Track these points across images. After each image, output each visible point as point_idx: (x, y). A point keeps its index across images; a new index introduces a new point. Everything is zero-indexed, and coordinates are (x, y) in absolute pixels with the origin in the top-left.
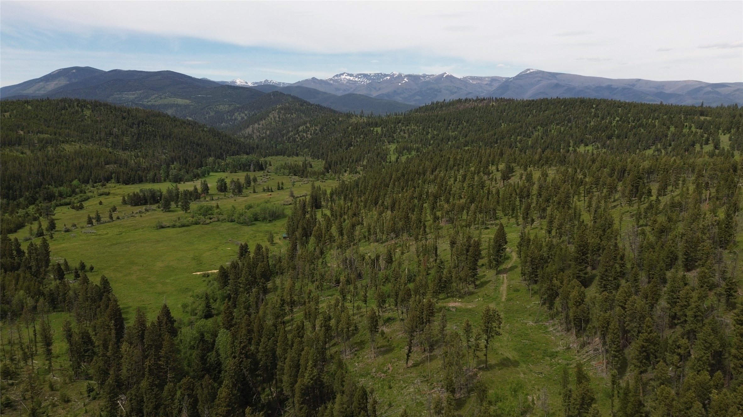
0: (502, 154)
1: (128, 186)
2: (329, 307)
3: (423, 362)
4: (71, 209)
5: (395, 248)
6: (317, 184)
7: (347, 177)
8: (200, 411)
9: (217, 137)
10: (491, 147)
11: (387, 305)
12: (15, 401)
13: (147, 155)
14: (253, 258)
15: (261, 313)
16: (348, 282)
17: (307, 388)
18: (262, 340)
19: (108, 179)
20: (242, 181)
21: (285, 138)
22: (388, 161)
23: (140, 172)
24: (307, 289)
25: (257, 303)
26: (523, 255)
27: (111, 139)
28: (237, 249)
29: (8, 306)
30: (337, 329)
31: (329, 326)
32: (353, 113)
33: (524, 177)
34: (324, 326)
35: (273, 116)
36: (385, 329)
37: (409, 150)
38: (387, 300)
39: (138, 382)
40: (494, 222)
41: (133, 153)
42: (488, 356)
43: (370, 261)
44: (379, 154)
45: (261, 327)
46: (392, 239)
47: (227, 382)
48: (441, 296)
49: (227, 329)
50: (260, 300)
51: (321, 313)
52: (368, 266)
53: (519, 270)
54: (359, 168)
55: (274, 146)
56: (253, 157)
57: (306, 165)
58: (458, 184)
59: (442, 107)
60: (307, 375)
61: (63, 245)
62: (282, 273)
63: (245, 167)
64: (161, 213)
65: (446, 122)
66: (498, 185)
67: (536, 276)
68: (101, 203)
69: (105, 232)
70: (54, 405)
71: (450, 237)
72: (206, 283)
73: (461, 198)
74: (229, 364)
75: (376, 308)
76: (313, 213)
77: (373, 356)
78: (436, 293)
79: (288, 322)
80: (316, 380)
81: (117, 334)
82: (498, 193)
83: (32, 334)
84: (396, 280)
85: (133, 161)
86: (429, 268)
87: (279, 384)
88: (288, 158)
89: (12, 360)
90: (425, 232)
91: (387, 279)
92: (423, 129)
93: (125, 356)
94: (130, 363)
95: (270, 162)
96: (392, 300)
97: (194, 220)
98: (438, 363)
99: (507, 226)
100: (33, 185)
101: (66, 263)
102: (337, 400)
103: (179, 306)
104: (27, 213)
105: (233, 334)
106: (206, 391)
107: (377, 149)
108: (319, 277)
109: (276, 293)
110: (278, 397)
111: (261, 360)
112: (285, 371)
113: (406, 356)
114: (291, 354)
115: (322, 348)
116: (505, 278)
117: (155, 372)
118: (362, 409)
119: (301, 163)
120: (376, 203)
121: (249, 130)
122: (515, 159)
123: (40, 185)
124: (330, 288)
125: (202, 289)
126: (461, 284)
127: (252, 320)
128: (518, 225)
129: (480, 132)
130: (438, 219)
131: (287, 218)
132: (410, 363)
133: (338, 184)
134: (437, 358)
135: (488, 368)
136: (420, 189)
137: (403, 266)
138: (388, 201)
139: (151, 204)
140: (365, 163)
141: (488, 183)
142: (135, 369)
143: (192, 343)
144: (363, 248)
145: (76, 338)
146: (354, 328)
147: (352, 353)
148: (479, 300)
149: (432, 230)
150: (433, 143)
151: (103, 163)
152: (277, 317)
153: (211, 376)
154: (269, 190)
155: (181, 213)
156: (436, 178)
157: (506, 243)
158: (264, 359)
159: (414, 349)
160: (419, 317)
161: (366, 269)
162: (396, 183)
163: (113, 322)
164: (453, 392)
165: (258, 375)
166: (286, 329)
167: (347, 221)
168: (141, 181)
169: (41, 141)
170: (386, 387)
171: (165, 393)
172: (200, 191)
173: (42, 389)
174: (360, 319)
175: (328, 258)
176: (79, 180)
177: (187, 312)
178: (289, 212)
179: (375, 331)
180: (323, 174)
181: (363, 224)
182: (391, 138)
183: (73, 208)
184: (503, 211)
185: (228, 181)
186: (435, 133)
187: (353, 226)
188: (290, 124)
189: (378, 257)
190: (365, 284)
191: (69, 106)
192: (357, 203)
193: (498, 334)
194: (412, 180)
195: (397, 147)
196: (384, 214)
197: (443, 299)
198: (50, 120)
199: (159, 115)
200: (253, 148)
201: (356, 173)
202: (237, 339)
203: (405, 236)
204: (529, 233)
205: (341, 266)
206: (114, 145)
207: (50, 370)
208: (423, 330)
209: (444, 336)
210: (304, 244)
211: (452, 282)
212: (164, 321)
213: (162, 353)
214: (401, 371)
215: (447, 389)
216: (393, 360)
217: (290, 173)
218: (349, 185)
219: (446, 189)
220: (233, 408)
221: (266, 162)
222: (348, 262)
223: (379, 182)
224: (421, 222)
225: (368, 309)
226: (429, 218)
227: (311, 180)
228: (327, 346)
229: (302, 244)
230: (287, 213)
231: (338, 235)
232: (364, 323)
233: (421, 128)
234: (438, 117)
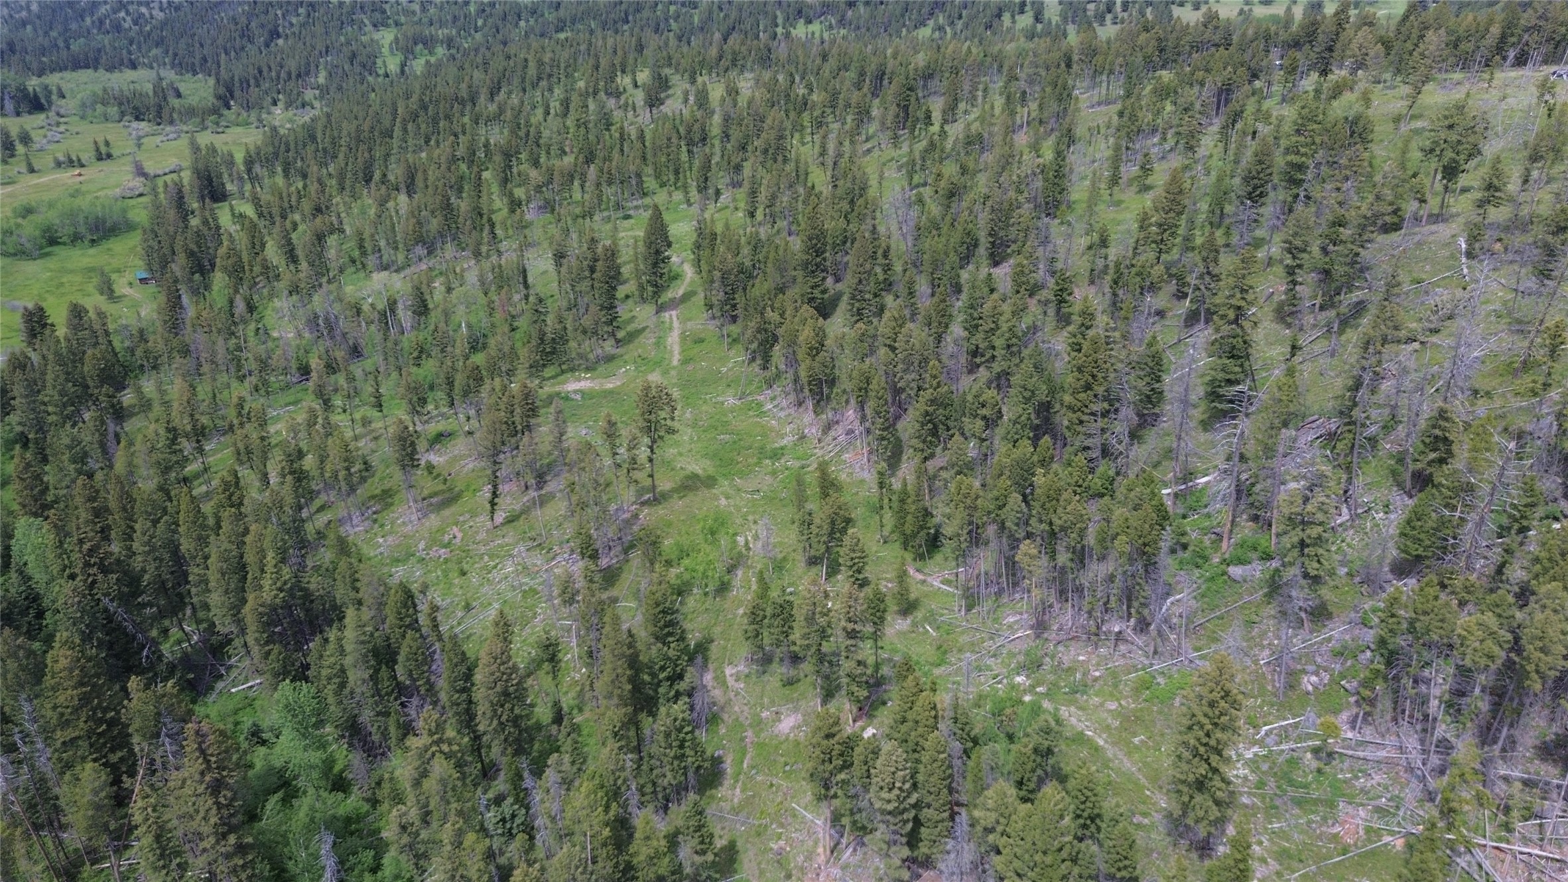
0: (640, 48)
2: (294, 430)
5: (431, 280)
6: (205, 139)
10: (617, 32)
11: (430, 407)
14: (68, 340)
15: (120, 466)
16: (331, 368)
17: (274, 609)
18: (137, 526)
21: (88, 20)
22: (381, 72)
24: (229, 397)
25: (103, 446)
26: (704, 267)
28: (17, 320)
30: (322, 474)
31: (302, 472)
33: (692, 98)
34: (290, 473)
36: (435, 458)
37: (429, 43)
38: (430, 395)
40: (640, 202)
42: (656, 476)
43: (376, 316)
44: (354, 56)
45: (127, 500)
46: (420, 260)
47: (65, 634)
48: (549, 372)
49: (36, 515)
50: (111, 436)
51: (277, 445)
52: (373, 328)
53: (699, 299)
55: (61, 44)
57: (162, 92)
58: (554, 123)
62: (155, 367)
66: (640, 119)
67: (734, 306)
71: (551, 243)
73: (565, 153)
74: (61, 594)
75: (406, 418)
76: (207, 213)
77: (414, 517)
78: (535, 368)
79: (197, 476)
80: (291, 589)
84: (443, 351)
86: (513, 317)
87: (201, 614)
88: (108, 75)
90: (494, 238)
91: (422, 352)
95: (59, 89)
96: (441, 394)
98: (559, 507)
99: (667, 209)
102: (347, 621)
105: (55, 526)
107: (348, 43)
108: (254, 365)
109: (151, 415)
110: (204, 641)
112: (212, 584)
113: (488, 506)
114: (218, 546)
115: (294, 521)
116: (675, 318)
118: (407, 627)
119: (149, 88)
120: (368, 180)
122: (670, 58)
124: (288, 386)
126: (587, 342)
127: (98, 484)
128: (689, 204)
130: (520, 204)
131: (139, 231)
132: (500, 517)
133: (260, 137)
134: (554, 497)
135: (658, 499)
136: (468, 137)
137: (455, 319)
138: (396, 172)
140: (321, 80)
141: (617, 115)
144: (352, 289)
146: (362, 467)
147: (368, 518)
148: (626, 371)
149: (510, 232)
152: (167, 470)
153: (17, 628)
154: (72, 162)
156: (501, 110)
158: (151, 568)
159: (503, 488)
160: (506, 423)
161: (370, 335)
162: (410, 128)
164: (594, 556)
165: (144, 605)
166: (194, 493)
167: (301, 228)
170: (454, 575)
174: (372, 445)
175: (270, 318)
178: (140, 214)
179: (413, 466)
180: (215, 111)
181: (342, 231)
184: (657, 177)
187: (320, 238)
189: (392, 304)
190: (372, 369)
192: (320, 181)
193: (671, 431)
194: (448, 117)
195: (396, 39)
196: (391, 204)
197: (553, 377)
201: (303, 106)
202: (68, 535)
203: (450, 250)
204: (713, 221)
205: (307, 335)
208: (517, 448)
209: (564, 452)
210: (201, 290)
211: (567, 341)
214: (482, 536)
215: (583, 555)
216: (461, 518)
217: (123, 114)
218: (291, 138)
219: (527, 135)
220: (94, 686)
221: (46, 88)
222: (321, 322)
223: (366, 127)
224: (481, 215)
225: (389, 421)
226: (499, 203)
227: (185, 128)
228: (305, 514)
229: (195, 292)
230: (137, 219)
231: (283, 263)
232: (384, 453)
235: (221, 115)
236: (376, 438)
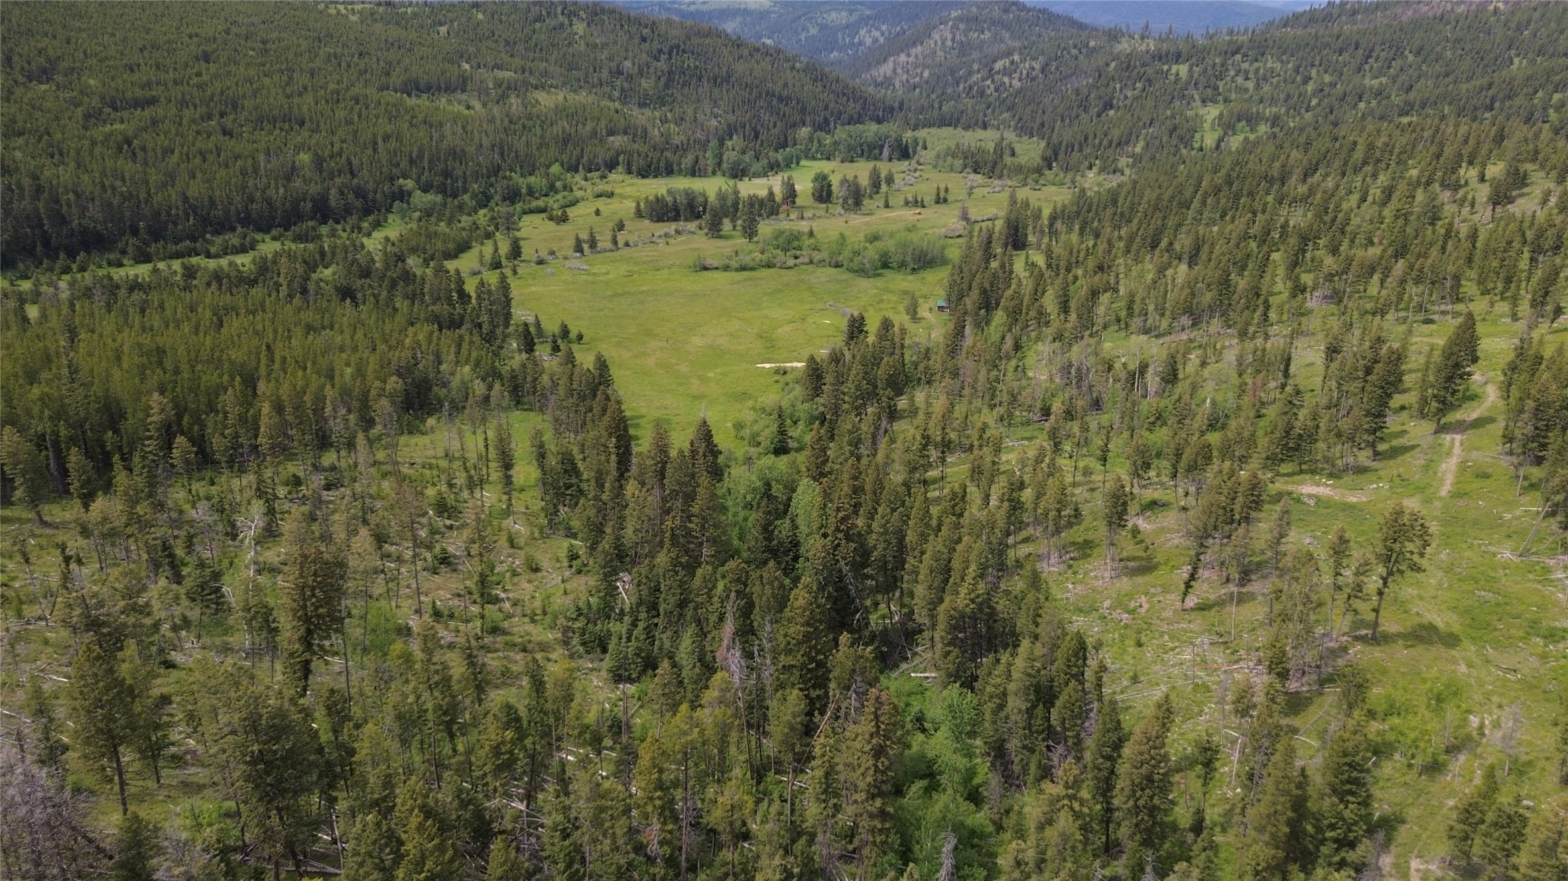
0: (1500, 138)
1: (646, 181)
2: (1023, 462)
3: (1220, 603)
4: (547, 221)
5: (1188, 351)
6: (1023, 193)
7: (1093, 181)
8: (755, 624)
9: (819, 84)
10: (1474, 119)
11: (1152, 473)
12: (455, 556)
13: (682, 119)
14: (874, 345)
15: (880, 457)
16: (1069, 415)
17: (963, 616)
18: (880, 510)
19: (611, 166)
20: (864, 181)
21: (961, 86)
22: (1196, 145)
23: (668, 154)
24: (977, 420)
25: (874, 437)
26: (1515, 392)
27: (618, 83)
28: (844, 324)
29: (445, 391)
30: (1035, 510)
31: (1019, 502)
32: (1124, 30)
33: (1553, 200)
34: (1009, 500)
35: (942, 35)
36: (1142, 523)
37: (1252, 121)
38: (1155, 462)
39: (652, 555)
40: (1450, 307)
41: (657, 114)
42: (1382, 613)
43: (1123, 375)
44: (1175, 128)
45: (880, 484)
46: (1183, 330)
47: (808, 579)
48: (1285, 468)
49: (814, 479)
50: (882, 431)
51: (1004, 472)
52: (1119, 384)
53: (1498, 428)
54: (1123, 162)
55: (936, 106)
56: (890, 129)
57: (1001, 150)
58: (1368, 210)
59: (1354, 13)
60: (963, 591)
61: (534, 289)
62: (929, 382)
63: (871, 151)
64: (705, 239)
65: (1360, 51)
66: (1476, 217)
67: (1543, 446)
68: (598, 213)
69: (604, 270)
70: (515, 574)
71: (1327, 336)
72: (778, 387)
73: (1372, 243)
74: (814, 547)
75: (1126, 478)
76: (1006, 258)
77: (1107, 574)
78: (1272, 461)
79: (935, 481)
80: (981, 603)
81: (619, 463)
82: (1473, 236)
83: (481, 444)
84: (1179, 422)
85: (656, 130)
86: (1263, 403)
87: (906, 600)
88: (964, 133)
89: (451, 486)
90: (1266, 320)
91: (1159, 418)
92: (1297, 70)
93: (631, 505)
94: (639, 518)
95: (924, 142)
96: (1165, 463)
97: (764, 257)
98: (1256, 611)
99: (1484, 319)
100: (485, 171)
101: (538, 324)
102: (1021, 650)
103: (729, 425)
104: (475, 223)
105: (825, 491)
106: (768, 591)
107: (1173, 117)
108: (1005, 398)
109: (915, 421)
110: (903, 624)
111: (875, 547)
112: (921, 577)
113: (1183, 587)
114: (936, 545)
115: (1000, 544)
116: (1457, 444)
117: (682, 540)
118: (1073, 676)
119: (991, 146)
120: (1154, 246)
121: (886, 69)
122: (1537, 152)
123: (496, 170)
124: (1028, 423)
125: (771, 397)
126: (1339, 447)
127: (862, 468)
128: (1515, 317)
129: (1447, 80)
130: (1303, 291)
131: (950, 267)
132: (1191, 601)
133: (1069, 196)
134: (1254, 599)
135: (1377, 639)
136: (1267, 216)
137: (1201, 393)
138: (1183, 242)
139: (686, 220)
140: (1138, 150)
141: (1449, 209)
142: (647, 531)
143: (749, 498)
144: (1108, 346)
145: (552, 461)
146: (1073, 513)
147: (1064, 562)
148: (1378, 488)
149: (1285, 317)
150: (1319, 105)
151: (604, 131)
152: (913, 470)
153: (779, 563)
154: (918, 203)
155: (740, 241)
156: (1312, 192)
157: (1475, 360)
158: (881, 547)
159: (1203, 573)
160: (1224, 508)
161: (1112, 390)
162: (1209, 201)
163: (614, 440)
164: (1284, 675)
165: (867, 577)
166: (929, 495)
167: (1081, 282)
168: (669, 172)
169: (499, 84)
170: (1130, 642)
171: (697, 582)
172: (778, 197)
173: (495, 542)
174: (1087, 495)
175: (1031, 359)
176: (562, 165)
177: (742, 438)
178: (954, 253)
179: (1119, 525)
180: (1039, 171)
181: (1116, 291)
182: (1209, 91)
183: (551, 219)
184: (1479, 283)
185: (835, 180)
186: (1327, 79)
187: (1094, 294)
188: (975, 55)
189: (1143, 368)
190: (1107, 424)
191: (549, 14)
193: (1417, 568)
194: (1251, 194)
195: (1221, 114)
196: (1170, 272)
197: (1288, 475)
198: (515, 43)
199: (709, 34)
200: (892, 109)
201: (1115, 172)
202: (831, 501)
203: (1216, 325)
204: (1541, 342)
205: (1057, 380)
206: (625, 97)
207: (508, 512)
208: (1229, 537)
209: (1279, 555)
210: (981, 324)
211: (1316, 441)
212: (701, 451)
213: (695, 509)
214: (1168, 614)
215: (1270, 670)
216: (1152, 590)
217: (965, 166)
218: (1096, 200)
219: (1334, 220)
220: (816, 629)
221: (916, 141)
222: (1073, 371)
223: (1166, 197)
224: (1258, 295)
225: (1109, 476)
226: (1281, 286)
227: (1010, 183)
228: (1011, 540)
229: (977, 325)
230: (951, 256)
231: (1056, 311)
232: (1095, 505)
233: (1290, 66)
234: (1340, 41)
235: (1041, 174)
236: (1093, 490)
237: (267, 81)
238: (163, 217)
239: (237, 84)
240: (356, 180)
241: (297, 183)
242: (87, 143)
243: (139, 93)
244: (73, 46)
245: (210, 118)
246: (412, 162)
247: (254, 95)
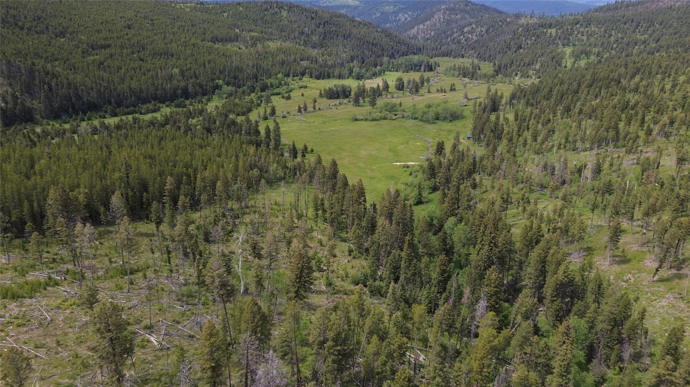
1: (319, 81)
4: (281, 99)
7: (517, 81)
9: (388, 38)
13: (331, 54)
19: (303, 74)
20: (417, 81)
21: (449, 39)
22: (563, 65)
23: (327, 69)
27: (303, 38)
32: (523, 14)
35: (438, 17)
37: (587, 54)
41: (320, 51)
44: (553, 58)
54: (531, 72)
55: (439, 47)
56: (423, 58)
57: (474, 67)
59: (628, 6)
63: (416, 67)
64: (352, 107)
65: (634, 23)
68: (303, 95)
85: (321, 58)
88: (454, 59)
92: (605, 32)
95: (439, 63)
100: (251, 77)
101: (294, 145)
104: (251, 99)
107: (552, 52)
119: (469, 66)
121: (414, 31)
123: (257, 76)
140: (538, 67)
151: (299, 59)
154: (442, 91)
168: (329, 77)
169: (252, 38)
172: (381, 88)
176: (283, 74)
180: (493, 76)
182: (566, 41)
183: (283, 97)
185: (405, 81)
186: (620, 36)
188: (454, 25)
191: (271, 7)
195: (573, 51)
198: (257, 20)
199: (340, 16)
201: (528, 77)
206: (306, 44)
217: (460, 74)
221: (435, 63)
227: (481, 82)
233: (602, 29)
234: (625, 18)
235: (495, 78)
237: (156, 37)
238: (122, 97)
239: (144, 39)
240: (198, 81)
241: (175, 82)
242: (86, 64)
243: (103, 42)
244: (73, 22)
245: (133, 53)
246: (221, 72)
247: (151, 44)
